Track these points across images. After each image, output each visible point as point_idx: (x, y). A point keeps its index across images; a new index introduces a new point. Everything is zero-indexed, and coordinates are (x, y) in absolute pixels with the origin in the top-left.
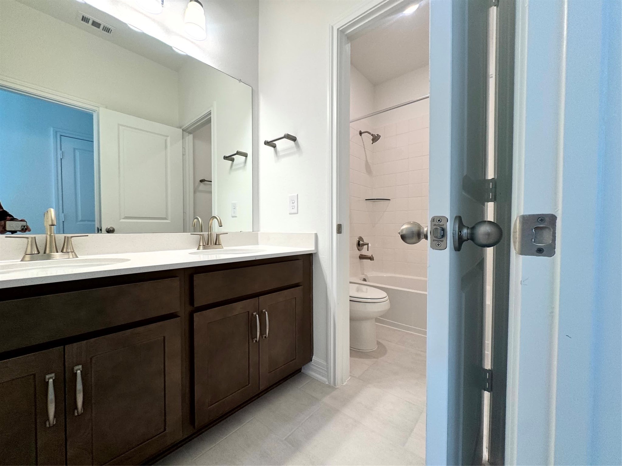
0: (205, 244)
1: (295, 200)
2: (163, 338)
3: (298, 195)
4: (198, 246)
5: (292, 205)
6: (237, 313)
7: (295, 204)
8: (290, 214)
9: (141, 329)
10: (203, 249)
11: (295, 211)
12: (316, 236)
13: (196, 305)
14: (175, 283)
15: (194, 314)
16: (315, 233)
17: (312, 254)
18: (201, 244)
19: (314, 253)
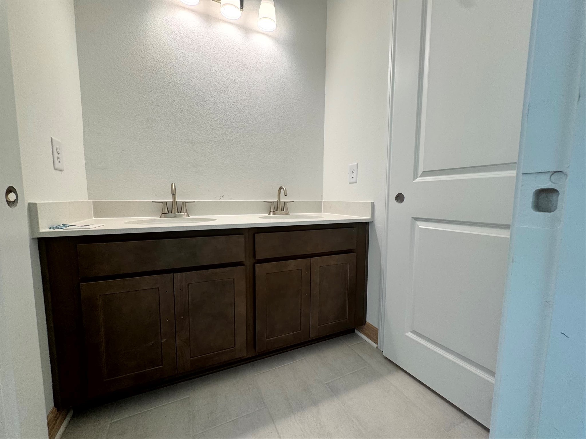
0: (274, 211)
1: (355, 170)
2: (233, 279)
3: (357, 164)
4: (269, 211)
5: (352, 174)
6: (291, 269)
7: (355, 174)
8: (350, 183)
9: (218, 270)
10: (273, 215)
11: (354, 180)
12: (373, 204)
13: (258, 257)
14: (241, 239)
15: (256, 265)
16: (372, 202)
17: (368, 222)
18: (272, 210)
19: (371, 222)
